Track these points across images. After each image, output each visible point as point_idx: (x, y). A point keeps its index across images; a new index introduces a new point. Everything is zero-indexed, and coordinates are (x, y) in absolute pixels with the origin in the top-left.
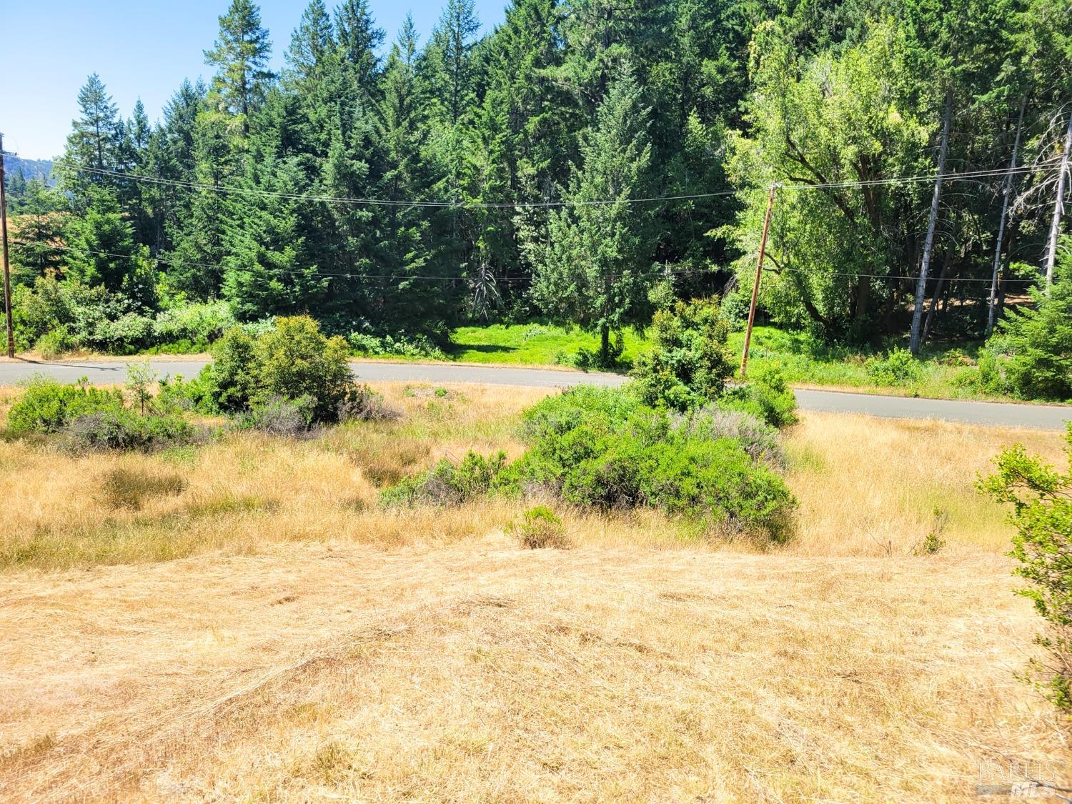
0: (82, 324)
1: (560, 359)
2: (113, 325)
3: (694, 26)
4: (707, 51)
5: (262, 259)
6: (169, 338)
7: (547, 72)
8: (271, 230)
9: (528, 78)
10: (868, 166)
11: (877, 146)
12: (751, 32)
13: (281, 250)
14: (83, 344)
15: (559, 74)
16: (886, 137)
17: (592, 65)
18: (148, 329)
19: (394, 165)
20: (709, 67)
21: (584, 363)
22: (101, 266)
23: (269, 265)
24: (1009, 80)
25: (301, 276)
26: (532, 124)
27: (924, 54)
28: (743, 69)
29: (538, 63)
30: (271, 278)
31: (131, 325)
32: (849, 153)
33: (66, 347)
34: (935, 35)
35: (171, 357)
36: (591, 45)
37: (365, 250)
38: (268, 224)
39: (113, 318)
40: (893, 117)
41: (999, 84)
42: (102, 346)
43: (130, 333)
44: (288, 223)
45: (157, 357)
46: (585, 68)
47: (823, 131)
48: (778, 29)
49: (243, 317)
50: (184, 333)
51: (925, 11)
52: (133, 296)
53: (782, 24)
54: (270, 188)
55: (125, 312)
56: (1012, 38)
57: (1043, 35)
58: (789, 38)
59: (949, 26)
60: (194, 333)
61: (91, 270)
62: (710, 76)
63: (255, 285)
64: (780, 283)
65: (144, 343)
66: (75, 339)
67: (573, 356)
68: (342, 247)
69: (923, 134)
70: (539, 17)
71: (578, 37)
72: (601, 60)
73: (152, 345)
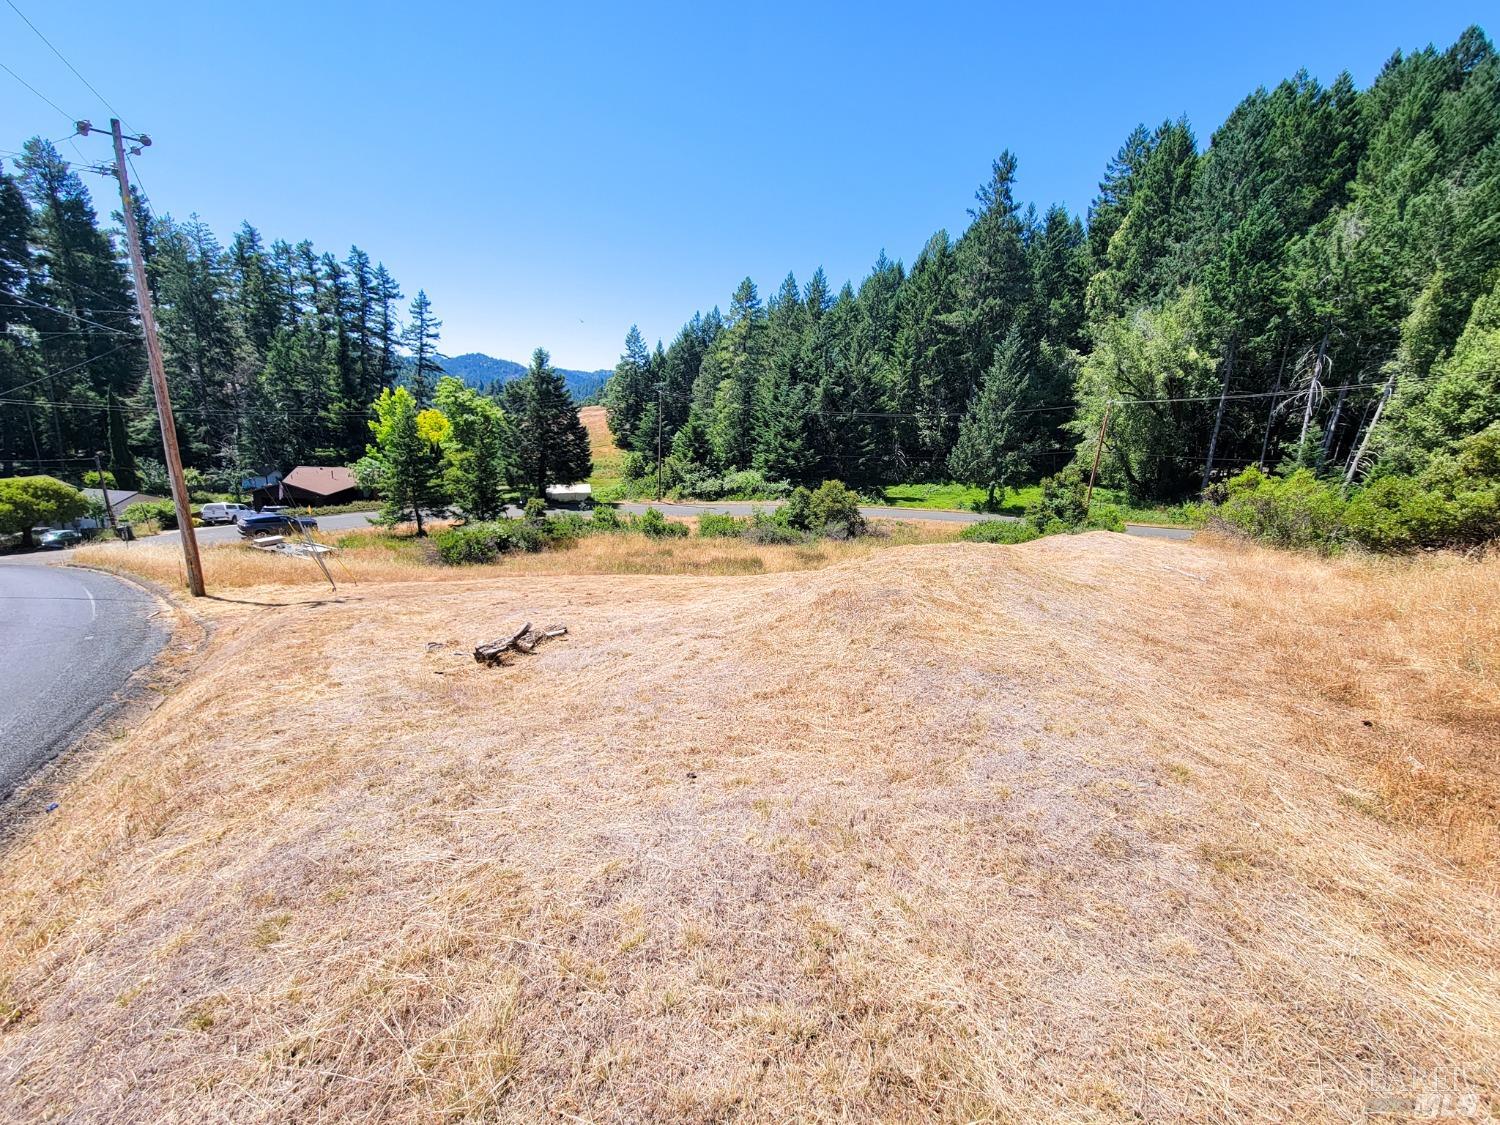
0: (688, 484)
1: (961, 506)
2: (705, 484)
3: (1044, 275)
4: (1053, 292)
5: (782, 445)
6: (732, 492)
7: (942, 317)
8: (786, 429)
9: (929, 321)
10: (1174, 386)
11: (1180, 373)
12: (1087, 279)
13: (794, 441)
14: (690, 495)
15: (952, 319)
16: (1188, 367)
17: (975, 313)
18: (722, 487)
19: (855, 388)
20: (1055, 305)
21: (977, 508)
22: (695, 452)
23: (786, 450)
24: (1277, 327)
25: (803, 456)
26: (931, 351)
27: (1217, 311)
28: (1080, 306)
29: (936, 312)
30: (787, 457)
31: (712, 485)
32: (1162, 377)
33: (682, 496)
34: (1225, 298)
35: (733, 502)
36: (975, 299)
37: (839, 439)
38: (785, 425)
39: (703, 480)
40: (1193, 355)
41: (1270, 331)
42: (700, 496)
43: (713, 489)
44: (797, 425)
45: (727, 503)
46: (971, 315)
47: (1143, 364)
48: (1109, 279)
49: (768, 479)
50: (739, 489)
51: (1219, 282)
52: (711, 468)
53: (1113, 277)
54: (786, 404)
55: (709, 476)
56: (1279, 301)
57: (1302, 297)
58: (1118, 286)
59: (1235, 293)
60: (746, 488)
61: (690, 454)
62: (1056, 312)
63: (778, 461)
64: (1109, 459)
65: (720, 494)
66: (686, 492)
67: (969, 504)
68: (824, 438)
69: (1213, 364)
70: (936, 279)
71: (966, 293)
72: (982, 309)
73: (724, 496)
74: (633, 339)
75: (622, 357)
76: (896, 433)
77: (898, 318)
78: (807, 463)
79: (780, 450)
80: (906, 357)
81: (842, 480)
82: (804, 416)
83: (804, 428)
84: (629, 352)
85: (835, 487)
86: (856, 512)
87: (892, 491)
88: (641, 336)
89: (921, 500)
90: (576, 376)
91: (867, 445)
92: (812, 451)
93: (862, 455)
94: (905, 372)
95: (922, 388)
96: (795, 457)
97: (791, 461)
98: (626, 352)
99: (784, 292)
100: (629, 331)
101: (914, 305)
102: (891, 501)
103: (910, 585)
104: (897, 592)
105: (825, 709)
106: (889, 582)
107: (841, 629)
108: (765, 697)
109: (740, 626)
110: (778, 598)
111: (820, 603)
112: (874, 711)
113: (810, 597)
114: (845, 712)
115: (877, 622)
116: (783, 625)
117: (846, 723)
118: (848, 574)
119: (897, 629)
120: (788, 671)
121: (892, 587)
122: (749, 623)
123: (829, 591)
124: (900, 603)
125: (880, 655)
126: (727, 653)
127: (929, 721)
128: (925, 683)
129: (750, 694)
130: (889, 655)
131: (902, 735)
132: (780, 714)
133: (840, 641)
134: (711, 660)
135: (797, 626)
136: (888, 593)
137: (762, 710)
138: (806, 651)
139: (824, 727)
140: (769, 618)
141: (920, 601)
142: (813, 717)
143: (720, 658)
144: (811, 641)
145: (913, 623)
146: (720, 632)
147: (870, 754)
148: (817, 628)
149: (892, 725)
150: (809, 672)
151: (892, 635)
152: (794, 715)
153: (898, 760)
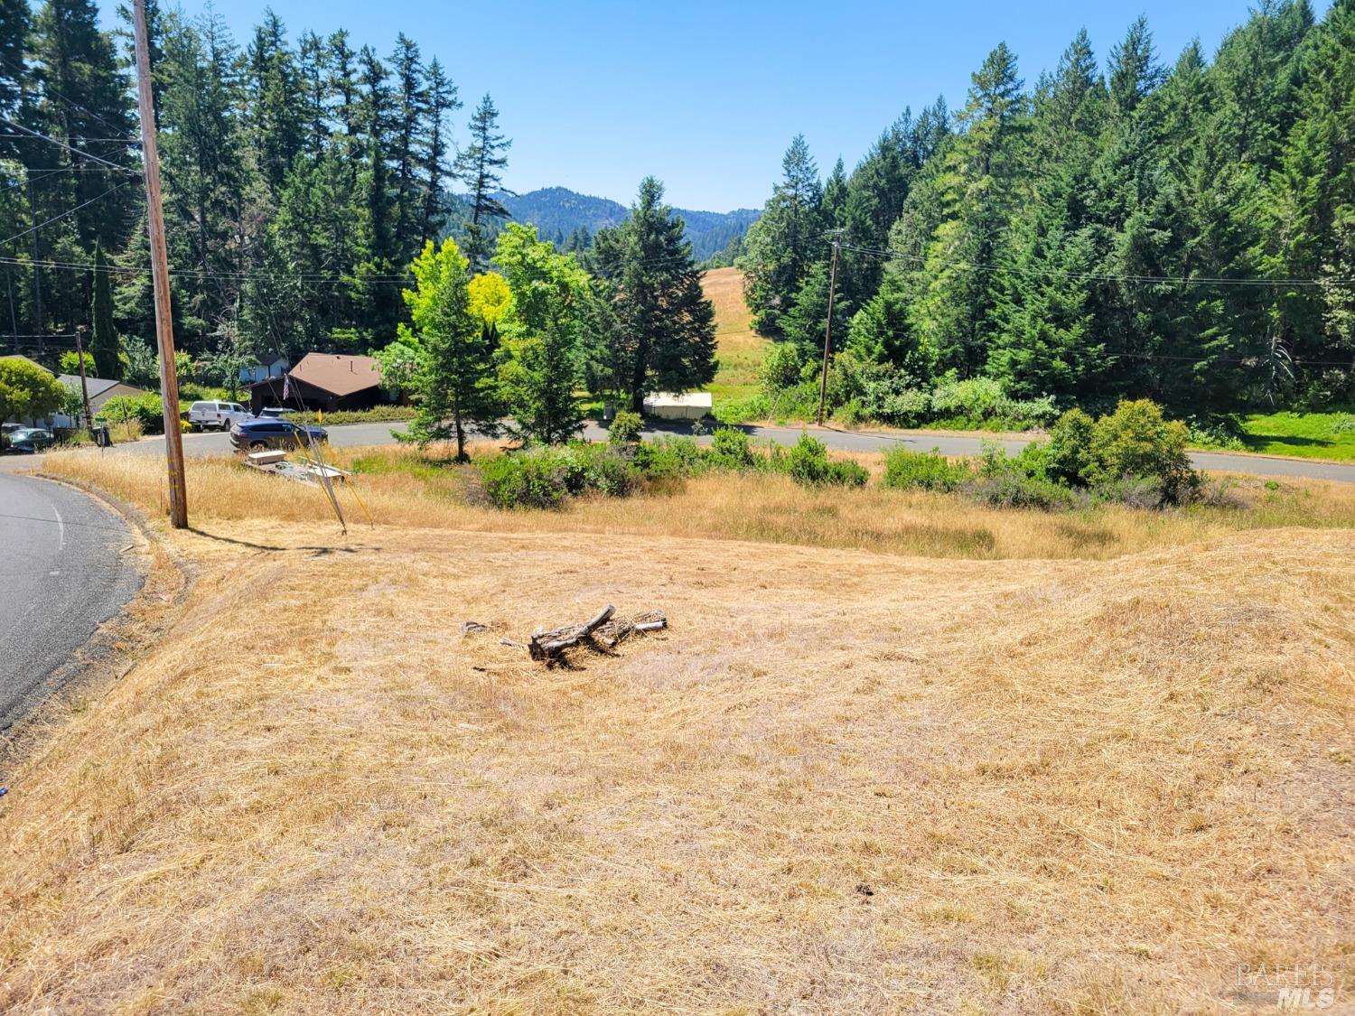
0: (872, 398)
2: (899, 400)
5: (1043, 336)
6: (946, 414)
8: (1054, 306)
13: (1067, 328)
14: (872, 416)
18: (929, 405)
22: (887, 345)
23: (1052, 344)
25: (1084, 355)
30: (1053, 357)
31: (911, 400)
33: (859, 418)
35: (949, 432)
39: (897, 393)
42: (889, 419)
43: (914, 408)
44: (1073, 301)
45: (937, 432)
49: (1014, 395)
50: (960, 410)
52: (912, 372)
54: (1058, 263)
55: (908, 386)
60: (970, 411)
61: (878, 348)
63: (1035, 363)
65: (926, 417)
66: (866, 412)
73: (932, 420)
74: (796, 158)
75: (776, 188)
76: (1275, 314)
77: (1295, 99)
78: (1089, 368)
79: (1041, 344)
80: (1308, 170)
81: (1157, 399)
82: (1090, 286)
83: (1089, 305)
84: (787, 180)
85: (1143, 413)
86: (1181, 460)
87: (1259, 424)
88: (810, 153)
89: (1322, 443)
90: (701, 219)
91: (1214, 337)
92: (1101, 346)
93: (1202, 355)
94: (1303, 201)
95: (1339, 231)
96: (1068, 358)
97: (1059, 364)
98: (782, 180)
99: (1068, 65)
100: (790, 145)
101: (1330, 73)
102: (1256, 443)
103: (1297, 603)
104: (1267, 614)
105: (1113, 813)
106: (1253, 595)
107: (1150, 670)
108: (998, 774)
109: (955, 646)
110: (1028, 603)
111: (1109, 619)
112: (1214, 832)
113: (1086, 606)
114: (1154, 825)
115: (1226, 667)
116: (1034, 652)
117: (1153, 842)
118: (1165, 572)
119: (1266, 683)
120: (1041, 735)
121: (1259, 604)
122: (969, 642)
123: (1126, 598)
124: (1273, 634)
125: (1232, 729)
126: (930, 689)
127: (1330, 867)
128: (1324, 793)
129: (969, 767)
130: (1248, 730)
131: (1272, 885)
132: (1024, 809)
133: (1147, 693)
134: (902, 698)
135: (1061, 657)
136: (1248, 614)
137: (992, 797)
138: (1079, 701)
139: (1110, 845)
140: (1011, 635)
141: (1317, 634)
142: (1088, 824)
143: (918, 697)
144: (1090, 686)
145: (1302, 676)
146: (919, 652)
147: (1204, 911)
148: (1102, 665)
149: (1251, 864)
150: (1082, 742)
151: (1254, 695)
152: (1052, 814)
153: (1262, 932)
